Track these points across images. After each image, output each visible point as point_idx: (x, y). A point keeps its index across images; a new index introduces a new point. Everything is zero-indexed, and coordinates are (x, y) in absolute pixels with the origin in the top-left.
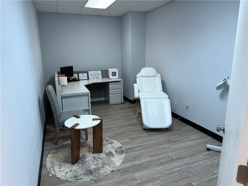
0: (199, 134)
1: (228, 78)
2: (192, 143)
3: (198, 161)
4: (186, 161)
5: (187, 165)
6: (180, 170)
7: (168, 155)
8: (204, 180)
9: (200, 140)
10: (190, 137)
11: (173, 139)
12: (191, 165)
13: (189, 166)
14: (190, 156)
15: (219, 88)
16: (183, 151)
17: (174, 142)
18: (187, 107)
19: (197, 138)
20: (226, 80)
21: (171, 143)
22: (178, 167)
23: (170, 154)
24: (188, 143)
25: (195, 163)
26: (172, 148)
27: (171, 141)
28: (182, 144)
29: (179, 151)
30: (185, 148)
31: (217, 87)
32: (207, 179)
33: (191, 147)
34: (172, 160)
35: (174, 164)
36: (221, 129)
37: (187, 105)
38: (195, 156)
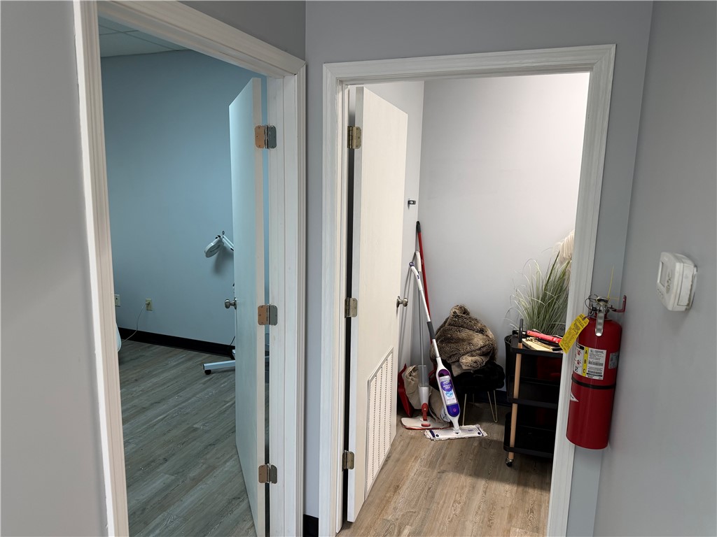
0: (183, 355)
1: (223, 233)
2: (174, 371)
3: (194, 395)
4: (172, 402)
5: (175, 406)
6: (165, 417)
7: (131, 404)
8: (211, 416)
9: (189, 364)
10: (167, 364)
11: (131, 376)
12: (184, 404)
13: (180, 406)
14: (177, 392)
15: (210, 253)
16: (161, 388)
17: (136, 380)
18: (148, 304)
19: (183, 362)
20: (222, 237)
21: (128, 384)
22: (161, 415)
23: (135, 402)
24: (165, 375)
25: (190, 399)
26: (135, 391)
27: (127, 381)
28: (154, 380)
29: (153, 392)
30: (164, 384)
31: (206, 250)
32: (216, 412)
33: (175, 378)
34: (144, 409)
35: (150, 413)
36: (231, 304)
37: (146, 301)
38: (188, 389)
